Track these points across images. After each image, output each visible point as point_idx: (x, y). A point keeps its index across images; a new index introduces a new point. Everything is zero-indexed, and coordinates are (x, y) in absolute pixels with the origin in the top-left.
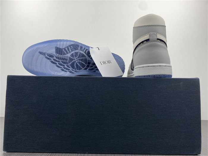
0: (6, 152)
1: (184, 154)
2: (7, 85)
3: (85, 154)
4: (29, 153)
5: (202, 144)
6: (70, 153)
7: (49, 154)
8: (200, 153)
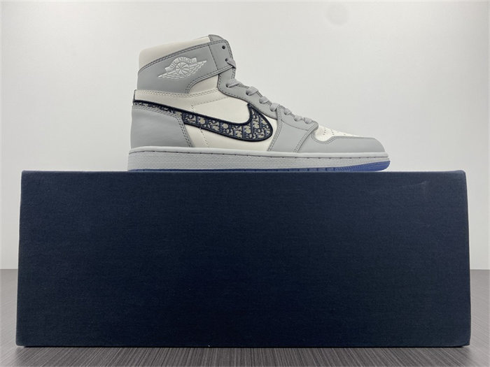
0: (22, 347)
1: (431, 345)
2: (22, 194)
3: (205, 349)
4: (76, 349)
5: (472, 322)
6: (170, 347)
7: (121, 351)
8: (468, 344)
